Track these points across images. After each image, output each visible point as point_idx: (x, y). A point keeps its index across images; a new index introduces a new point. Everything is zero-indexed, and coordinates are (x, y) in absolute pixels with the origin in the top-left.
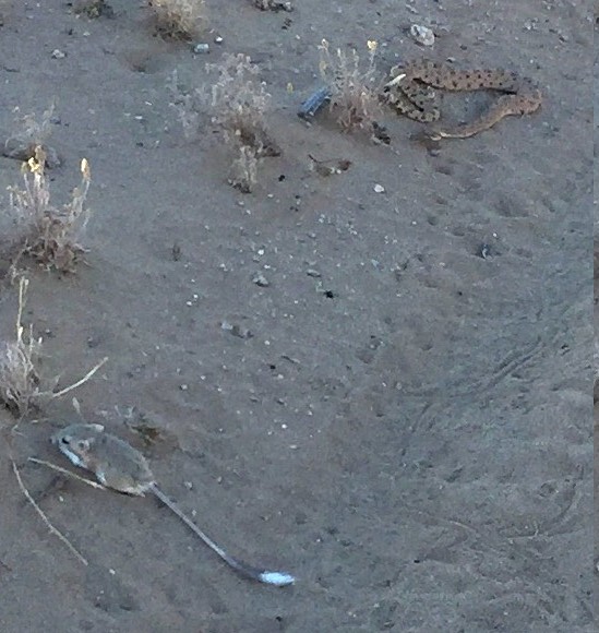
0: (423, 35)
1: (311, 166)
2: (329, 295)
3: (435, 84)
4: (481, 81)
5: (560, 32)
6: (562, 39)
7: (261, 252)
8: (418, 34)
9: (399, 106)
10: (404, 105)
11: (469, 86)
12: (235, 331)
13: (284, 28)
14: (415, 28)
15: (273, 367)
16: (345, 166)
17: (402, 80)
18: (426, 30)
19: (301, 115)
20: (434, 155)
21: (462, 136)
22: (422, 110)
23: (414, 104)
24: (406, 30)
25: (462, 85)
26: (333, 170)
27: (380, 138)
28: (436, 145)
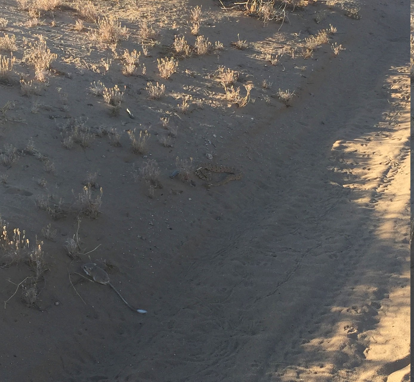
0: (209, 156)
1: (171, 192)
2: (171, 229)
3: (211, 170)
4: (224, 170)
5: (250, 157)
6: (250, 159)
7: (153, 216)
8: (208, 156)
9: (199, 176)
10: (201, 176)
11: (221, 171)
12: (141, 238)
13: (170, 152)
14: (207, 154)
15: (151, 249)
16: (181, 192)
17: (201, 169)
18: (210, 155)
19: (170, 177)
20: (208, 190)
21: (217, 185)
22: (206, 177)
23: (204, 175)
24: (205, 154)
25: (219, 171)
26: (177, 193)
27: (193, 185)
28: (209, 188)
